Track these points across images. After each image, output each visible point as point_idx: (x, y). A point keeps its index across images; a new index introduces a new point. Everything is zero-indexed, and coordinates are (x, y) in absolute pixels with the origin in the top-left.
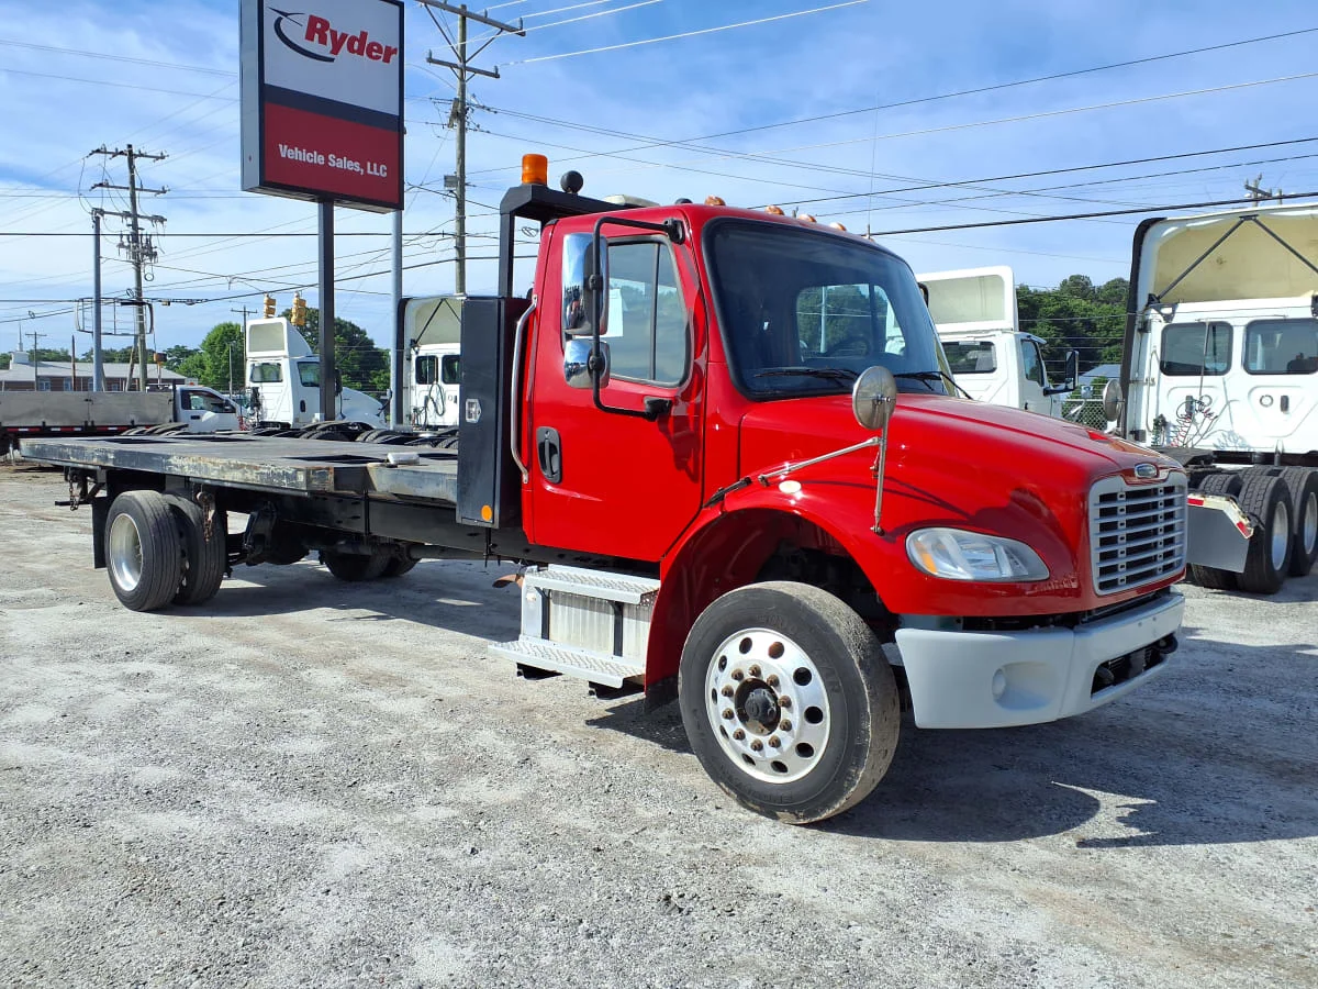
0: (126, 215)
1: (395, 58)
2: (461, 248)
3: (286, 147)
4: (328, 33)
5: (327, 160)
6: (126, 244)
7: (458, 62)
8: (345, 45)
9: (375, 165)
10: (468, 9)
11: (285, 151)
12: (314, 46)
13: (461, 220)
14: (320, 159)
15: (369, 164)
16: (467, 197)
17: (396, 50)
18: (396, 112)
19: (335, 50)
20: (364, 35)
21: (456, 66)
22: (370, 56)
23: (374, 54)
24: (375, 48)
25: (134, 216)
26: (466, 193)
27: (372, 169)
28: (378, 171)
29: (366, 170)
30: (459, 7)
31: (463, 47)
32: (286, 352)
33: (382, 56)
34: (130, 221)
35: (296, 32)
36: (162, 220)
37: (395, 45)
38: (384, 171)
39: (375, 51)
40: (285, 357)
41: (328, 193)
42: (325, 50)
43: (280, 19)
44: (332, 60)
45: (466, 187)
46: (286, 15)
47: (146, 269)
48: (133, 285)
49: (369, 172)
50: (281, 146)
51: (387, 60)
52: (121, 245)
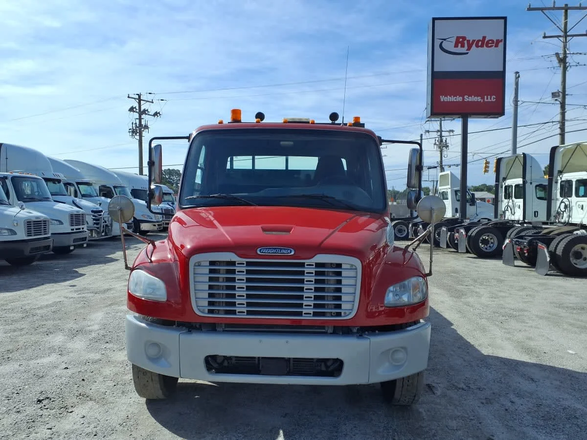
0: (438, 131)
1: (501, 45)
2: (562, 128)
3: (443, 96)
4: (466, 42)
5: (463, 99)
6: (437, 143)
7: (562, 34)
8: (474, 45)
9: (489, 97)
10: (569, 6)
11: (443, 99)
12: (459, 49)
13: (563, 114)
14: (459, 99)
15: (486, 97)
16: (567, 102)
17: (502, 40)
18: (502, 70)
19: (469, 49)
20: (484, 38)
21: (560, 36)
22: (487, 46)
23: (490, 45)
24: (490, 42)
25: (441, 131)
26: (566, 99)
27: (487, 99)
28: (491, 99)
29: (484, 100)
30: (564, 6)
31: (566, 24)
32: (449, 186)
33: (494, 45)
34: (439, 133)
35: (449, 46)
36: (453, 131)
37: (502, 37)
38: (494, 98)
39: (490, 43)
40: (449, 188)
41: (465, 113)
42: (464, 50)
43: (442, 42)
44: (467, 53)
45: (566, 97)
46: (445, 40)
47: (445, 153)
48: (439, 160)
49: (486, 100)
50: (441, 97)
51: (497, 46)
52: (435, 144)
